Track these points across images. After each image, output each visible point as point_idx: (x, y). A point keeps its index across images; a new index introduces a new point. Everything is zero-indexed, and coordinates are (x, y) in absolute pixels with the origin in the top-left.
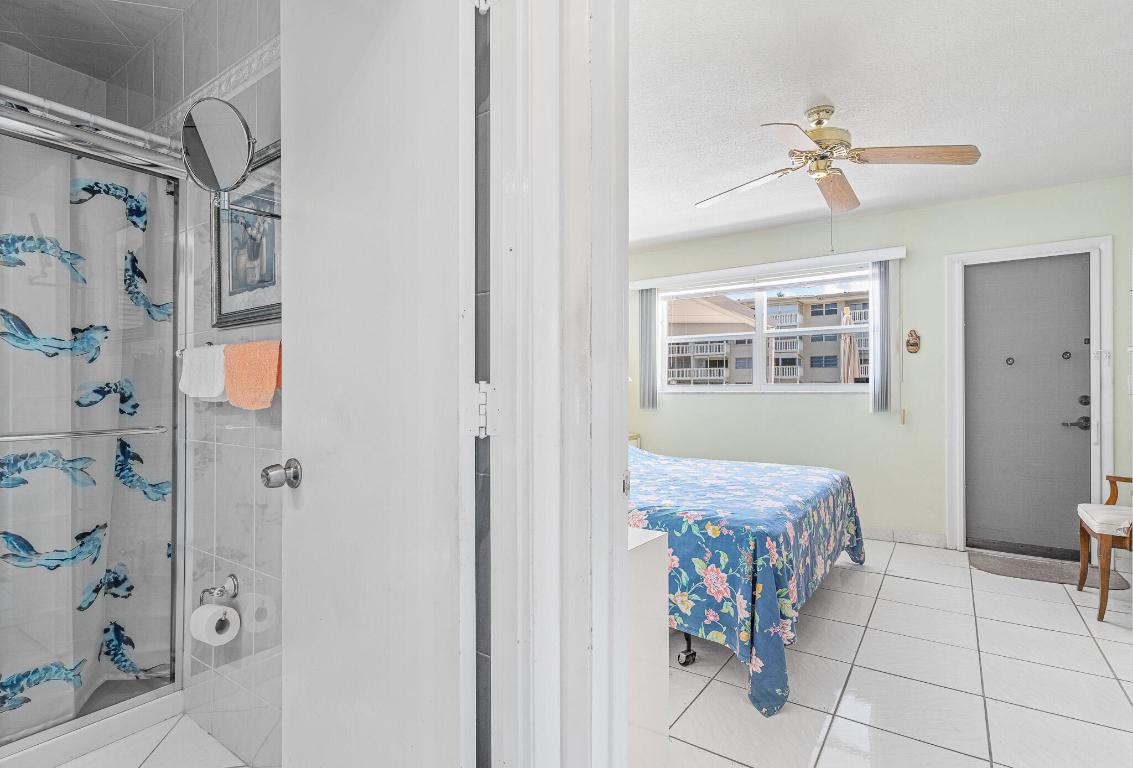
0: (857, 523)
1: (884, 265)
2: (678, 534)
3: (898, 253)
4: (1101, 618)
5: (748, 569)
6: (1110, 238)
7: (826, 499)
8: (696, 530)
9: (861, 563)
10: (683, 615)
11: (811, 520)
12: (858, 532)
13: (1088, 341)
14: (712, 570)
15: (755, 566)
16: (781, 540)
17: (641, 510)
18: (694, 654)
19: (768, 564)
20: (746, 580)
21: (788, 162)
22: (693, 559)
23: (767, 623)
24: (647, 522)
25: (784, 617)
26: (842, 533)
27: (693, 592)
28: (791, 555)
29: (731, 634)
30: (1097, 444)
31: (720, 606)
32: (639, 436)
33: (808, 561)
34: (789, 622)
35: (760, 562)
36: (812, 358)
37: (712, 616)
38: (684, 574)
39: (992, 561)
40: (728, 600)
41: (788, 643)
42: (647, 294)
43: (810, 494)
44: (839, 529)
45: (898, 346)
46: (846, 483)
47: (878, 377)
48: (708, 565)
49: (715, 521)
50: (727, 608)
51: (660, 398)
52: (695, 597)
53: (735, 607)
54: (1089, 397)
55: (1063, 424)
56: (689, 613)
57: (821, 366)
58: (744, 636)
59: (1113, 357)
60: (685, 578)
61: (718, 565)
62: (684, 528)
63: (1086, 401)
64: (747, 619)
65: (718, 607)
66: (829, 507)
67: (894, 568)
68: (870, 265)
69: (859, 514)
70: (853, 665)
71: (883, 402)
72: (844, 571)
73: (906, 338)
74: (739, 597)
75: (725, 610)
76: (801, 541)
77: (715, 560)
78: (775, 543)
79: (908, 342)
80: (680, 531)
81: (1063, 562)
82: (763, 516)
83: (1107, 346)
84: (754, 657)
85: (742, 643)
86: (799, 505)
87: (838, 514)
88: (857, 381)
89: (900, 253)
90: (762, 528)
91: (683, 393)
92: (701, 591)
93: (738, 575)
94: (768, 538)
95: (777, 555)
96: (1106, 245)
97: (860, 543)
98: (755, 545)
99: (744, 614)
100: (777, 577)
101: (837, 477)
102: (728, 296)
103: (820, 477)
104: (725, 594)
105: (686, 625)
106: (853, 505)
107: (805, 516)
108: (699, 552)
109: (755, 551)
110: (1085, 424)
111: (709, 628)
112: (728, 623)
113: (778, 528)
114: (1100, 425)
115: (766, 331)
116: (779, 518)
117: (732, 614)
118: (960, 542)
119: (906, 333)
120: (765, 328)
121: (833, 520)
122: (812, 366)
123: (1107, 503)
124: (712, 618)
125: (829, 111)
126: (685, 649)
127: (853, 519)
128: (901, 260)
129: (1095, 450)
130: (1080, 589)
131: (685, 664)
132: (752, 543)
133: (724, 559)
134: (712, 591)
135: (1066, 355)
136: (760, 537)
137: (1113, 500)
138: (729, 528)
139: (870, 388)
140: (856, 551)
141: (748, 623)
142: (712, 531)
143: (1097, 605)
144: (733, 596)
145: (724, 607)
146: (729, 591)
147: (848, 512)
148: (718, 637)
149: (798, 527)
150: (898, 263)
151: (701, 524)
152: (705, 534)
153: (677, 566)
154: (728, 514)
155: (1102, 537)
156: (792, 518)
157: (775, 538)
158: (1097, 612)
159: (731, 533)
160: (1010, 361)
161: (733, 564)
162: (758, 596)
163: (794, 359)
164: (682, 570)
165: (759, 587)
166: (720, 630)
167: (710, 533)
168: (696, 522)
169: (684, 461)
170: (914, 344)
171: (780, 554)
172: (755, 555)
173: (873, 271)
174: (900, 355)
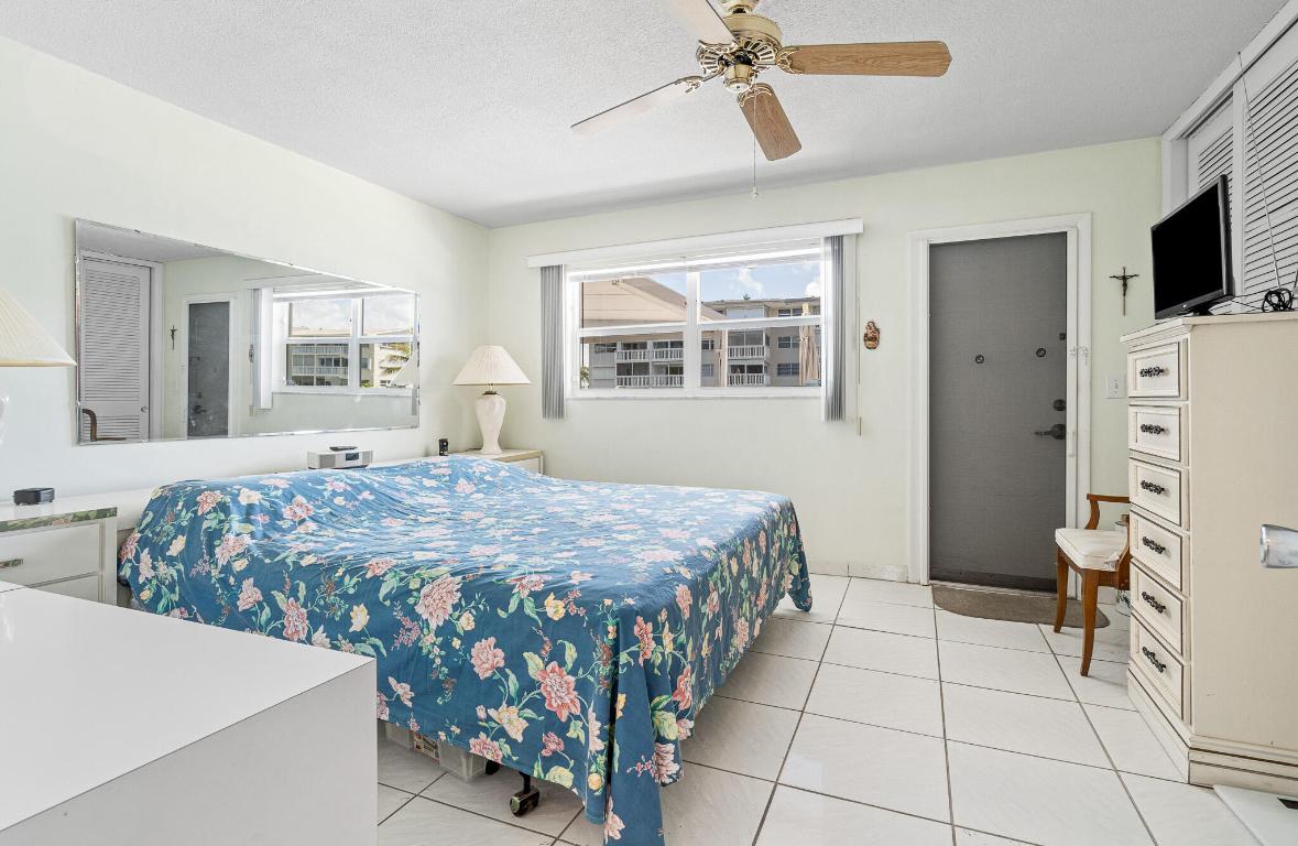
0: (802, 559)
1: (837, 241)
2: (502, 614)
3: (855, 227)
4: (1085, 672)
5: (604, 670)
6: (1089, 215)
7: (755, 538)
8: (529, 609)
9: (807, 609)
10: (511, 742)
11: (726, 574)
12: (803, 572)
13: (1064, 336)
14: (553, 671)
15: (616, 664)
16: (663, 616)
17: (453, 575)
18: (537, 794)
19: (636, 660)
20: (600, 689)
21: (698, 68)
22: (525, 654)
23: (631, 758)
24: (459, 595)
25: (662, 740)
26: (781, 577)
27: (526, 706)
28: (683, 637)
29: (580, 775)
30: (1072, 456)
31: (565, 727)
32: (542, 453)
33: (719, 632)
34: (671, 747)
35: (624, 658)
36: (779, 365)
37: (553, 744)
38: (512, 677)
39: (958, 596)
40: (577, 718)
41: (668, 781)
42: (551, 274)
43: (728, 532)
44: (777, 571)
45: (854, 340)
46: (788, 511)
47: (831, 378)
48: (547, 664)
49: (560, 592)
50: (575, 732)
51: (569, 405)
52: (529, 713)
53: (585, 729)
54: (1065, 402)
55: (1037, 433)
56: (520, 739)
57: (787, 374)
58: (595, 781)
59: (1091, 354)
60: (513, 684)
61: (562, 664)
62: (513, 606)
63: (1061, 406)
64: (601, 752)
65: (562, 729)
66: (758, 547)
67: (846, 616)
68: (822, 241)
69: (806, 549)
70: (776, 784)
71: (836, 408)
73: (863, 331)
74: (592, 715)
75: (571, 734)
76: (705, 609)
77: (557, 656)
78: (650, 625)
79: (866, 335)
80: (506, 611)
81: (1037, 593)
82: (638, 580)
83: (1085, 342)
84: (611, 813)
85: (591, 792)
86: (706, 554)
87: (774, 554)
89: (856, 227)
90: (630, 601)
91: (598, 399)
92: (537, 704)
93: (592, 679)
94: (640, 619)
95: (653, 644)
96: (1084, 224)
97: (806, 585)
98: (617, 632)
99: (597, 745)
100: (652, 679)
101: (775, 505)
102: (651, 277)
103: (751, 506)
104: (573, 710)
105: (515, 758)
106: (797, 539)
107: (714, 569)
108: (534, 644)
109: (616, 640)
110: (1060, 432)
111: (548, 764)
112: (574, 753)
113: (660, 598)
114: (1076, 433)
115: (698, 322)
116: (667, 580)
117: (583, 742)
118: (923, 573)
119: (864, 325)
120: (698, 318)
121: (766, 563)
122: (779, 374)
123: (1088, 527)
124: (553, 746)
126: (522, 788)
127: (796, 555)
128: (858, 235)
129: (1070, 463)
130: (1057, 630)
131: (521, 812)
132: (610, 628)
133: (571, 653)
134: (553, 704)
135: (1041, 352)
136: (626, 618)
137: (1093, 524)
138: (578, 603)
139: (823, 393)
140: (802, 596)
141: (602, 759)
142: (555, 609)
143: (1080, 653)
144: (584, 710)
145: (571, 730)
146: (579, 705)
147: (790, 547)
148: (562, 776)
149: (699, 590)
150: (854, 238)
151: (539, 598)
152: (543, 615)
153: (502, 664)
154: (587, 577)
155: (1086, 573)
156: (689, 576)
157: (650, 615)
158: (1080, 662)
159: (582, 612)
160: (979, 359)
161: (583, 661)
162: (619, 714)
163: (761, 366)
164: (507, 670)
165: (621, 698)
166: (566, 766)
167: (550, 612)
168: (532, 594)
169: (584, 487)
170: (872, 338)
171: (658, 641)
172: (615, 650)
173: (825, 249)
174: (856, 352)
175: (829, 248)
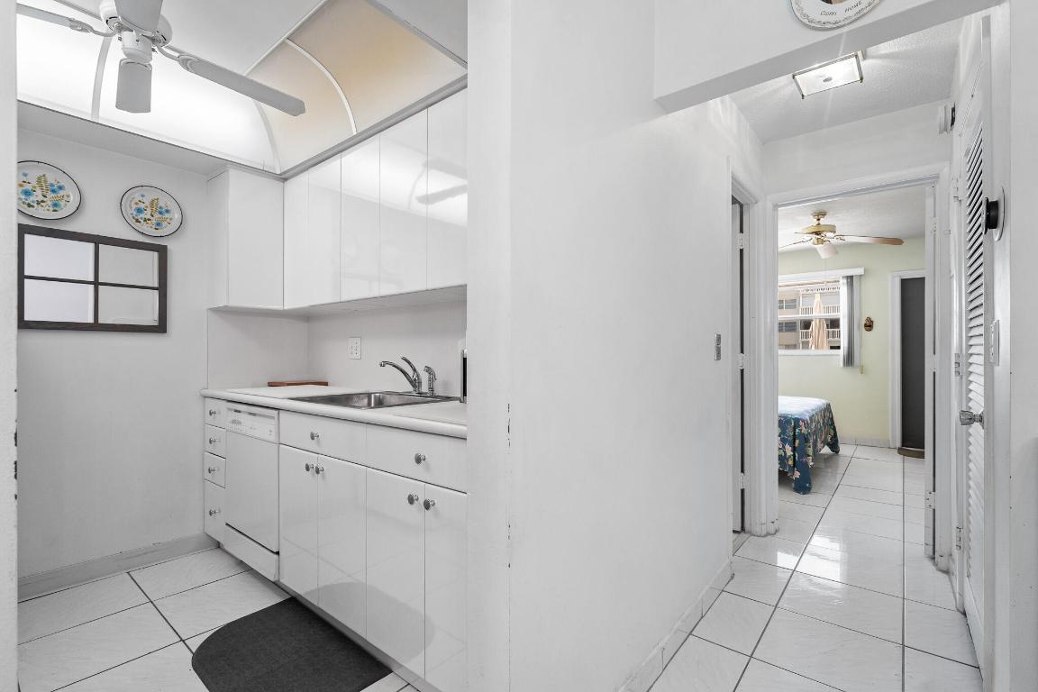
0: (834, 429)
1: (850, 279)
3: (860, 271)
5: (792, 434)
9: (837, 452)
12: (835, 435)
15: (794, 433)
19: (801, 432)
20: (790, 440)
23: (801, 458)
25: (808, 456)
26: (825, 436)
34: (811, 458)
35: (797, 431)
40: (781, 449)
45: (859, 327)
46: (829, 407)
47: (846, 345)
53: (785, 451)
58: (791, 462)
64: (792, 456)
66: (822, 417)
68: (842, 278)
71: (849, 360)
72: (827, 459)
73: (864, 322)
74: (787, 446)
78: (803, 424)
79: (865, 324)
84: (796, 472)
85: (790, 466)
88: (832, 348)
90: (797, 417)
93: (787, 437)
94: (801, 421)
97: (837, 441)
99: (790, 454)
100: (805, 439)
101: (824, 402)
106: (832, 419)
109: (795, 426)
113: (803, 417)
117: (783, 455)
119: (864, 319)
125: (824, 214)
127: (832, 427)
128: (861, 276)
132: (793, 423)
136: (797, 421)
139: (842, 353)
140: (834, 446)
141: (792, 458)
144: (784, 447)
146: (781, 445)
147: (830, 424)
149: (811, 418)
150: (859, 277)
156: (809, 415)
157: (803, 422)
159: (782, 419)
161: (783, 433)
162: (797, 446)
165: (797, 441)
170: (869, 326)
171: (805, 428)
172: (794, 428)
173: (843, 282)
174: (860, 332)
175: (845, 281)
